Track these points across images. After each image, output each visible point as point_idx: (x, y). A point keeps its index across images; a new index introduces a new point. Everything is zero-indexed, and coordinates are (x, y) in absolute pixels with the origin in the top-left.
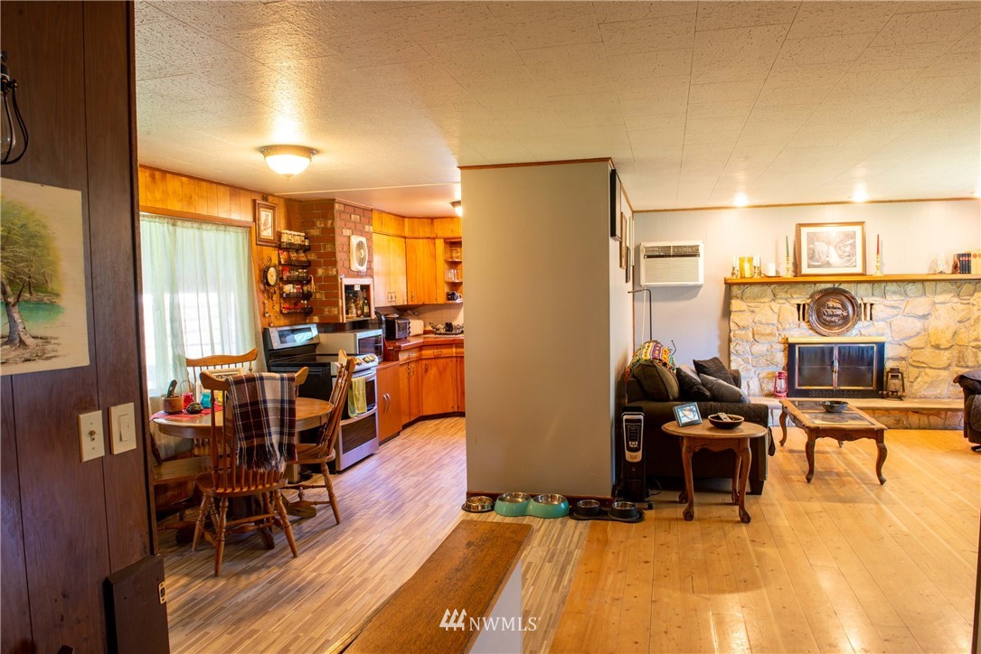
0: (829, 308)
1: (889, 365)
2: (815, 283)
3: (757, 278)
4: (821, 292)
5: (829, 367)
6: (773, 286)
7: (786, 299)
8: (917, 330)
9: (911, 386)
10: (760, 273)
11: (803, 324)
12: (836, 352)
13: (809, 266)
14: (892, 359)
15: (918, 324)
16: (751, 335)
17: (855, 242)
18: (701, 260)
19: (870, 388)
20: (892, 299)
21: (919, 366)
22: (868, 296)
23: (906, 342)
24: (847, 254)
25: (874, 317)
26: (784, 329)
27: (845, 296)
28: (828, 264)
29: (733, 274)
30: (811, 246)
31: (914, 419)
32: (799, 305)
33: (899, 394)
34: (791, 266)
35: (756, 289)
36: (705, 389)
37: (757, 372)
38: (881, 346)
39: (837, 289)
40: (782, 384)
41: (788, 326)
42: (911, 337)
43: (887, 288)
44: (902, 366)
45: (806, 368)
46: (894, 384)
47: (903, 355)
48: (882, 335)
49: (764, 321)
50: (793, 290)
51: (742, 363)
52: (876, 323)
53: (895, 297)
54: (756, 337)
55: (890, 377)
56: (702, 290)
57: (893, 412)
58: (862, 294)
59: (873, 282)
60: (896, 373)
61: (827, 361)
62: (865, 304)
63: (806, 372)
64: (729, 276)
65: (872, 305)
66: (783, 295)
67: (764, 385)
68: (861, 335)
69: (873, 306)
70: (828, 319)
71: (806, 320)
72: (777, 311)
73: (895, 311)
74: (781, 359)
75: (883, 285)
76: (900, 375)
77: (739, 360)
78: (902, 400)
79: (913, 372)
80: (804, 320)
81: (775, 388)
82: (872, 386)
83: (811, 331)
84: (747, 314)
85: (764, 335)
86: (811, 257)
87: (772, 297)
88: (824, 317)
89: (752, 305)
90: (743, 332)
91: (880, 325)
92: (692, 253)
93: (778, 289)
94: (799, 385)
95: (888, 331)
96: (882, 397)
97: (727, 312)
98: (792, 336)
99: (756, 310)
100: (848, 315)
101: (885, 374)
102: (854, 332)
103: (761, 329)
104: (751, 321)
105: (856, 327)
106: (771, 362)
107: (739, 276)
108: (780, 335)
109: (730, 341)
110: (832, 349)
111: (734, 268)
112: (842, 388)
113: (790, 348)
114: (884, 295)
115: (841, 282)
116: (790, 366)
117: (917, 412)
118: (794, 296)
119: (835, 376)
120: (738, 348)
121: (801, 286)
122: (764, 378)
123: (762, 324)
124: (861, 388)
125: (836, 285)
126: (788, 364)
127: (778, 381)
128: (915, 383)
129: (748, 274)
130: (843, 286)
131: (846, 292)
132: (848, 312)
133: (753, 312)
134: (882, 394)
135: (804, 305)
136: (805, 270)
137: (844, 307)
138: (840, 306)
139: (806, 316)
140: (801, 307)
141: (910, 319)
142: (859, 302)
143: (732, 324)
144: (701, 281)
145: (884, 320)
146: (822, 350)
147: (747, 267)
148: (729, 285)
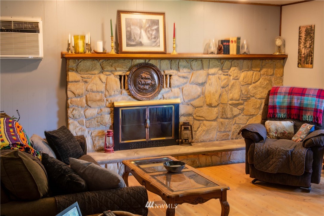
0: (142, 78)
1: (182, 120)
2: (132, 59)
3: (88, 54)
4: (137, 65)
5: (143, 124)
6: (101, 61)
7: (111, 71)
8: (199, 93)
9: (195, 134)
10: (90, 50)
11: (124, 92)
12: (148, 113)
13: (128, 45)
14: (183, 115)
15: (199, 89)
16: (84, 101)
17: (158, 28)
18: (41, 35)
19: (170, 138)
20: (184, 72)
21: (201, 119)
22: (167, 69)
23: (192, 102)
24: (153, 37)
25: (172, 85)
26: (110, 96)
27: (153, 69)
28: (140, 44)
29: (68, 49)
30: (129, 29)
31: (203, 159)
32: (121, 76)
33: (190, 141)
34: (113, 44)
35: (88, 63)
36: (78, 177)
37: (90, 132)
38: (177, 106)
39: (148, 64)
40: (110, 140)
41: (113, 93)
42: (195, 99)
43: (180, 64)
44: (190, 120)
45: (127, 126)
46: (186, 134)
47: (190, 112)
48: (177, 97)
49: (95, 89)
50: (116, 65)
51: (78, 125)
52: (173, 89)
53: (185, 70)
54: (89, 103)
55: (183, 129)
56: (41, 64)
57: (190, 156)
58: (165, 68)
59: (171, 59)
60: (187, 125)
61: (142, 120)
62: (166, 75)
63: (127, 129)
64: (65, 51)
65: (170, 76)
66: (109, 68)
67: (96, 142)
68: (164, 98)
69: (172, 77)
70: (142, 87)
71: (126, 88)
72: (104, 80)
73: (185, 80)
74: (108, 119)
75: (177, 61)
76: (189, 127)
77: (76, 123)
78: (192, 145)
79: (197, 123)
80: (124, 88)
81: (106, 144)
82: (171, 136)
83: (130, 97)
84: (81, 84)
85: (95, 101)
86: (129, 38)
87: (100, 69)
88: (140, 86)
89: (85, 76)
90: (79, 99)
91: (176, 90)
92: (33, 29)
93: (105, 63)
94: (123, 140)
95: (181, 95)
96: (178, 144)
97: (64, 82)
98: (117, 101)
99: (88, 80)
100: (155, 84)
101: (180, 127)
102: (160, 96)
103: (93, 96)
104: (84, 90)
105: (161, 93)
106: (101, 123)
107: (74, 52)
108: (107, 100)
109: (67, 107)
110: (145, 111)
111: (69, 44)
112: (152, 139)
113: (115, 111)
114: (178, 69)
115: (150, 59)
116: (115, 126)
117: (204, 155)
118: (118, 69)
119: (147, 130)
120: (74, 112)
121: (122, 61)
122: (96, 136)
123: (93, 92)
124: (164, 138)
125: (147, 61)
126: (113, 124)
127: (107, 138)
128: (198, 132)
129: (81, 50)
130: (152, 62)
131: (154, 66)
132: (155, 82)
133: (86, 82)
134: (179, 141)
135: (124, 76)
136: (125, 48)
137: (153, 78)
138: (149, 77)
139: (126, 85)
140: (123, 77)
141: (194, 86)
142: (162, 73)
143: (69, 93)
144: (41, 55)
145: (178, 86)
146: (138, 111)
147: (80, 43)
148: (65, 59)
